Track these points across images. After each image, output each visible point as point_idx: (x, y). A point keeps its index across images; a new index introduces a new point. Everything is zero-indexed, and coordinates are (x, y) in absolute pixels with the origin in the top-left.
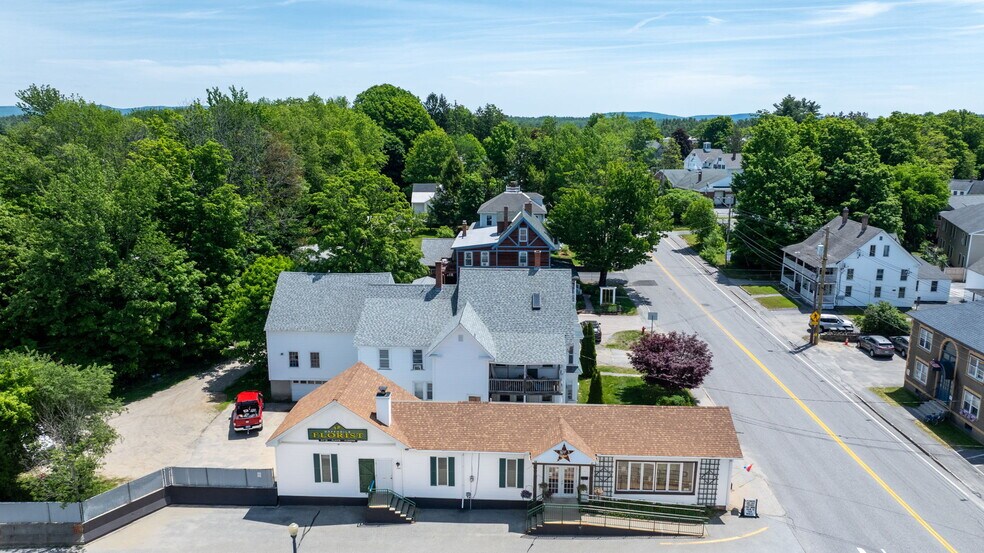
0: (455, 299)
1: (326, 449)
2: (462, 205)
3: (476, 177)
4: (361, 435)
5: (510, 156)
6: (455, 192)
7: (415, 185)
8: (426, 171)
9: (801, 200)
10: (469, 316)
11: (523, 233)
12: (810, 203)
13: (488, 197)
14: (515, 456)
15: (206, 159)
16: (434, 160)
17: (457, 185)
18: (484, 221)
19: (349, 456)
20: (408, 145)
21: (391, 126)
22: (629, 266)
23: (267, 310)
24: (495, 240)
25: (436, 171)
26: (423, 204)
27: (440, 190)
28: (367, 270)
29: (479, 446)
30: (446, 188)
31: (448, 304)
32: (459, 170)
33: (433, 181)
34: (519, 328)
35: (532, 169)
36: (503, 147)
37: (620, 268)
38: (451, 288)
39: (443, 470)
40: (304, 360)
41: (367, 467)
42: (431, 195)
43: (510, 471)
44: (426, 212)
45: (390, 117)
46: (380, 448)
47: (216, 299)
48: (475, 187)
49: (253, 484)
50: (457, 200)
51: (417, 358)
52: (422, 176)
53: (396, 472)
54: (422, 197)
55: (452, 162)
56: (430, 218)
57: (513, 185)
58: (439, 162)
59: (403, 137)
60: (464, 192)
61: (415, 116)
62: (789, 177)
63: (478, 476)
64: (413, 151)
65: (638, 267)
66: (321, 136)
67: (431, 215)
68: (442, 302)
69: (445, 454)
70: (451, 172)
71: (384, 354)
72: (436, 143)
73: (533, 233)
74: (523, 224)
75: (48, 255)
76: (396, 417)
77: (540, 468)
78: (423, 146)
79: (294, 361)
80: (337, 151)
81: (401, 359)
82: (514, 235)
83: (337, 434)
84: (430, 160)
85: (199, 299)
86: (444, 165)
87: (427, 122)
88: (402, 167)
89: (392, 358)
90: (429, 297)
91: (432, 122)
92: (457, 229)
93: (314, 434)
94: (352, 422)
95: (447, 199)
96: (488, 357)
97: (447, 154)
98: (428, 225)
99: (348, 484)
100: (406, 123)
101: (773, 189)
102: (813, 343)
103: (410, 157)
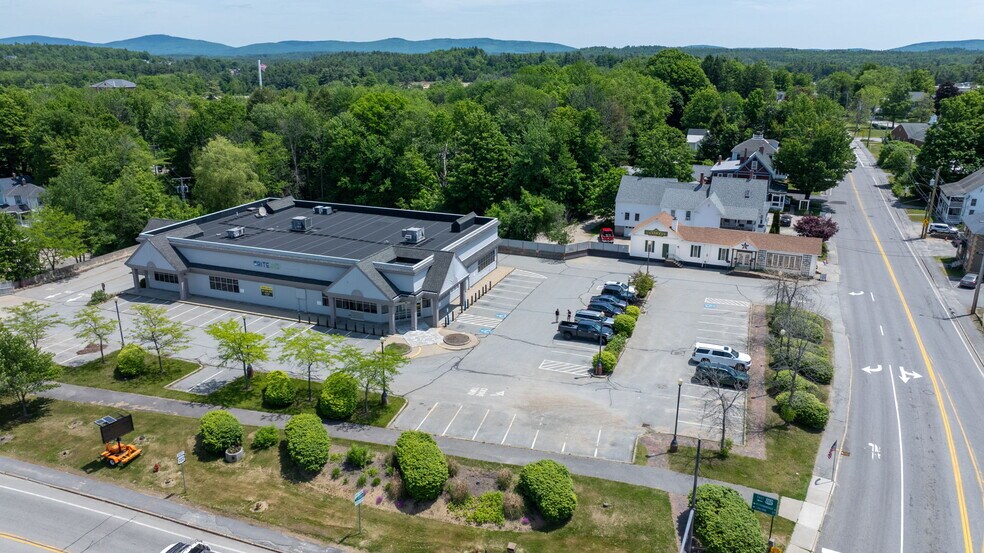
0: (708, 191)
1: (651, 239)
2: (722, 145)
3: (734, 127)
4: (665, 234)
5: (760, 114)
6: (718, 137)
7: (690, 130)
8: (698, 119)
9: (963, 154)
10: (714, 197)
11: (755, 165)
12: (971, 155)
13: (741, 141)
14: (726, 247)
15: (587, 118)
16: (705, 110)
17: (720, 131)
18: (734, 156)
19: (659, 242)
20: (687, 99)
21: (675, 84)
22: (825, 189)
23: (616, 192)
24: (738, 167)
25: (706, 120)
26: (694, 144)
27: (707, 135)
28: (666, 177)
29: (711, 242)
30: (712, 133)
31: (705, 193)
32: (722, 121)
33: (703, 127)
34: (737, 205)
35: (775, 123)
36: (756, 106)
37: (818, 189)
38: (708, 186)
39: (696, 251)
40: (632, 217)
41: (666, 247)
42: (701, 137)
43: (723, 254)
44: (696, 149)
45: (675, 76)
46: (672, 240)
47: (588, 189)
48: (732, 134)
49: (620, 251)
50: (719, 142)
51: (688, 215)
52: (694, 124)
53: (677, 250)
54: (694, 139)
55: (718, 115)
56: (698, 153)
57: (759, 134)
58: (709, 113)
59: (683, 93)
60: (724, 137)
61: (694, 75)
62: (956, 137)
63: (710, 254)
64: (690, 105)
65: (830, 191)
66: (634, 98)
67: (700, 151)
68: (702, 192)
69: (697, 244)
70: (717, 122)
71: (673, 212)
72: (708, 98)
73: (760, 165)
74: (755, 159)
75: (526, 161)
76: (679, 230)
77: (735, 252)
78: (698, 101)
79: (627, 216)
80: (644, 108)
81: (681, 215)
82: (749, 165)
83: (656, 233)
84: (702, 111)
85: (581, 187)
86: (713, 115)
87: (703, 81)
88: (681, 115)
89: (677, 215)
90: (696, 190)
91: (708, 81)
92: (715, 160)
93: (647, 232)
94: (662, 229)
95: (712, 141)
96: (721, 214)
97: (716, 107)
98: (697, 158)
99: (658, 254)
100: (687, 82)
101: (943, 144)
102: (923, 237)
103: (687, 108)
